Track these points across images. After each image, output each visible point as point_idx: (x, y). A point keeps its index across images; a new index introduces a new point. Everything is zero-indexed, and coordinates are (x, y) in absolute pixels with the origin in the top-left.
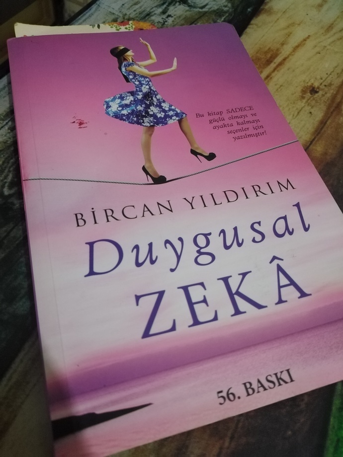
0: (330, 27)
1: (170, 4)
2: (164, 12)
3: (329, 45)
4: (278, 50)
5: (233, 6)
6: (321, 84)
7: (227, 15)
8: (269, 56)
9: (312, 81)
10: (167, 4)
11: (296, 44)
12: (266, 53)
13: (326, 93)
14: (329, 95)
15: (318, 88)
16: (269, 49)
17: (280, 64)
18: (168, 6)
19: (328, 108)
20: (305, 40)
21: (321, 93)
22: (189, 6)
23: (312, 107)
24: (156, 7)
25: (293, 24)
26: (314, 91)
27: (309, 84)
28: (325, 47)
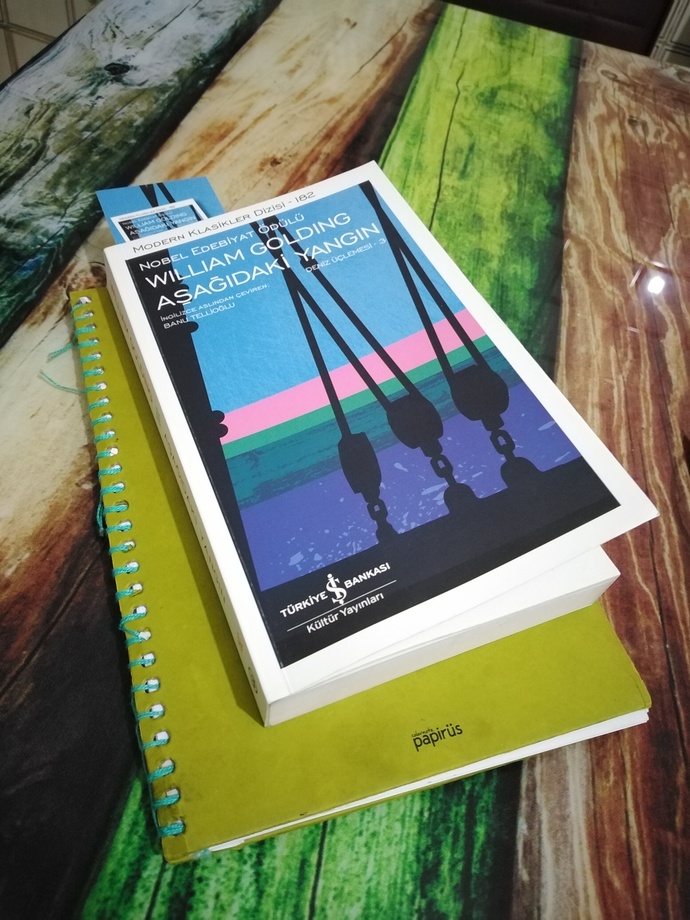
0: (303, 94)
1: (99, 84)
2: (92, 94)
3: (301, 112)
4: (234, 123)
5: (180, 80)
6: (285, 155)
7: (172, 90)
8: (223, 131)
9: (274, 152)
10: (96, 84)
11: (258, 115)
12: (219, 128)
13: (290, 163)
14: (293, 165)
15: (281, 159)
16: (224, 124)
17: (237, 138)
18: (97, 86)
19: (291, 178)
20: (270, 110)
21: (283, 164)
22: (125, 84)
23: (272, 178)
24: (82, 88)
25: (256, 94)
26: (275, 162)
27: (271, 156)
28: (294, 115)
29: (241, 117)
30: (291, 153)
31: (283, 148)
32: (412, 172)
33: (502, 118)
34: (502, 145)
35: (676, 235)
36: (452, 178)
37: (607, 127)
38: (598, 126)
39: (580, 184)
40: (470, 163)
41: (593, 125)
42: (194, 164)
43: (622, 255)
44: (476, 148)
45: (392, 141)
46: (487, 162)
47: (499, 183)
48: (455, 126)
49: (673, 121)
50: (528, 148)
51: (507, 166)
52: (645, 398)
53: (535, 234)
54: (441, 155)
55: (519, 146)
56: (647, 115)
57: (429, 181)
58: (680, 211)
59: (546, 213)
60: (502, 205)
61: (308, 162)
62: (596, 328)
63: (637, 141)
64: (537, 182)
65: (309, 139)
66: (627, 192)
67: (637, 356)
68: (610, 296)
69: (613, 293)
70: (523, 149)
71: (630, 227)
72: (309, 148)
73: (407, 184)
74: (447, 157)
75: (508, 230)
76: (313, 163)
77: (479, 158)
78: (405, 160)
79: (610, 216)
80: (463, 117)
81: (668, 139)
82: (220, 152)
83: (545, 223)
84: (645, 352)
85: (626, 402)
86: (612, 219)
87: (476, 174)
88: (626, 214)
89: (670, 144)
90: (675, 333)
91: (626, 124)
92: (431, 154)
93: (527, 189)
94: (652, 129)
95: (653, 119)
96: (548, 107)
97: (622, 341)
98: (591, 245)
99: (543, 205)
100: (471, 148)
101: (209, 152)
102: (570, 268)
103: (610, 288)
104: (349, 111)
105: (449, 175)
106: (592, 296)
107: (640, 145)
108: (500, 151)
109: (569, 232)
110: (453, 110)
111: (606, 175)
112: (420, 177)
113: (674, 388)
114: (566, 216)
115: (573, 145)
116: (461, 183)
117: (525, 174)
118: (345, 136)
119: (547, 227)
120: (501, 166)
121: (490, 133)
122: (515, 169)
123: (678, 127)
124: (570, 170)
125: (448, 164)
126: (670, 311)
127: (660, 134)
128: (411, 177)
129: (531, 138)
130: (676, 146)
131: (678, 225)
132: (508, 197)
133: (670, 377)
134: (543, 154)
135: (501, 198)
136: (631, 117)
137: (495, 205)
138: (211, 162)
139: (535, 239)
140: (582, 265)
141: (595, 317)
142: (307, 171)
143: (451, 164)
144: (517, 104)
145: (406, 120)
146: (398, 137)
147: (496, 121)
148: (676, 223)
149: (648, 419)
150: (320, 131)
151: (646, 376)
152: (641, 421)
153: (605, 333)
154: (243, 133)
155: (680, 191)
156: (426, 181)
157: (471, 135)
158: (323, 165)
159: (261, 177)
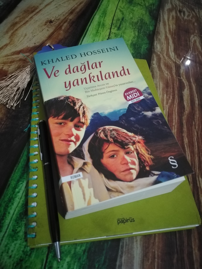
29: (40, 4)
30: (57, 19)
31: (55, 16)
32: (100, 27)
33: (134, 8)
34: (133, 18)
35: (191, 53)
36: (115, 30)
37: (171, 13)
38: (168, 12)
39: (160, 34)
40: (122, 24)
41: (166, 12)
42: (21, 21)
43: (172, 60)
44: (124, 19)
45: (95, 15)
46: (128, 24)
47: (131, 32)
48: (118, 11)
49: (194, 11)
50: (143, 20)
51: (135, 26)
52: (175, 114)
53: (142, 51)
54: (112, 21)
55: (140, 19)
56: (185, 9)
57: (106, 30)
58: (193, 44)
59: (146, 44)
60: (131, 40)
61: (63, 22)
62: (160, 87)
63: (181, 18)
64: (144, 32)
65: (64, 14)
66: (176, 37)
67: (174, 98)
68: (166, 75)
69: (167, 74)
70: (141, 20)
71: (175, 50)
72: (64, 17)
73: (98, 31)
74: (114, 22)
75: (132, 50)
76: (65, 22)
77: (125, 23)
78: (99, 22)
79: (169, 45)
80: (121, 7)
81: (191, 18)
82: (31, 18)
83: (146, 48)
84: (176, 97)
85: (168, 115)
86: (169, 47)
87: (124, 28)
88: (175, 45)
89: (192, 20)
90: (188, 90)
91: (178, 12)
92: (108, 21)
93: (141, 35)
94: (187, 13)
95: (187, 10)
96: (151, 5)
97: (169, 92)
98: (161, 56)
99: (146, 41)
100: (123, 19)
101: (27, 17)
102: (153, 64)
103: (167, 72)
104: (80, 4)
105: (114, 29)
106: (160, 75)
107: (182, 20)
108: (133, 20)
109: (154, 51)
110: (118, 5)
111: (169, 31)
112: (103, 29)
113: (185, 110)
114: (154, 45)
115: (159, 19)
116: (118, 32)
117: (141, 29)
118: (78, 13)
119: (147, 49)
120: (133, 26)
121: (130, 14)
122: (137, 27)
123: (196, 14)
124: (157, 28)
125: (114, 25)
126: (186, 81)
127: (189, 16)
128: (100, 29)
129: (144, 16)
130: (194, 20)
131: (192, 50)
132: (134, 38)
133: (184, 106)
134: (148, 22)
135: (131, 38)
136: (180, 9)
137: (129, 40)
138: (27, 21)
139: (142, 53)
140: (157, 63)
141: (160, 83)
142: (62, 25)
143: (115, 25)
144: (140, 4)
145: (100, 8)
146: (97, 14)
147: (132, 10)
148: (191, 49)
149: (175, 122)
150: (69, 11)
151: (176, 106)
152: (173, 122)
153: (163, 89)
154: (40, 10)
155: (194, 37)
156: (105, 31)
157: (123, 14)
158: (68, 23)
159: (45, 27)
